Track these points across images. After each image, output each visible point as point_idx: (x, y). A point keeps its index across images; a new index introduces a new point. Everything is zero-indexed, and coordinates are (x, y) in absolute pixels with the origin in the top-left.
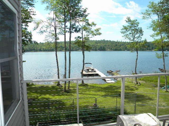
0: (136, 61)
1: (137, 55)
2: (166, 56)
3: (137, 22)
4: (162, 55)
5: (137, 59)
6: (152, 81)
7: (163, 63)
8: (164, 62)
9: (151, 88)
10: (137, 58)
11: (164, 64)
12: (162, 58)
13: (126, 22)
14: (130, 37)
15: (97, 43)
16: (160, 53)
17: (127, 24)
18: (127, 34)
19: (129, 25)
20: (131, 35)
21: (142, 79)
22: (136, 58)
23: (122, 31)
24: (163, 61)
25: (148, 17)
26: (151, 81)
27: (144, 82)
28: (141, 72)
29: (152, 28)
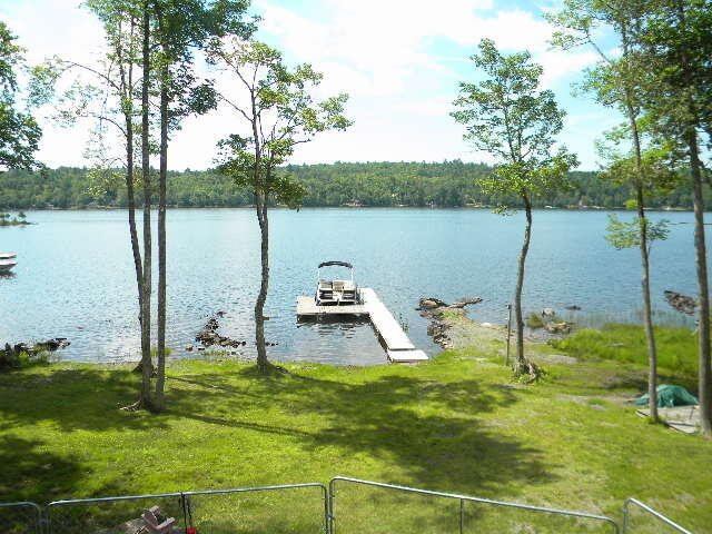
0: (519, 258)
1: (528, 230)
2: (659, 234)
3: (529, 62)
4: (637, 228)
5: (525, 250)
6: (611, 358)
7: (643, 269)
8: (646, 266)
9: (586, 398)
10: (527, 245)
11: (644, 277)
12: (637, 244)
13: (473, 62)
14: (500, 139)
15: (426, 175)
16: (628, 219)
17: (479, 76)
18: (480, 123)
19: (493, 78)
20: (502, 128)
21: (563, 344)
22: (524, 243)
23: (459, 108)
24: (641, 261)
25: (576, 34)
26: (603, 357)
27: (571, 360)
28: (575, 308)
29: (594, 94)
